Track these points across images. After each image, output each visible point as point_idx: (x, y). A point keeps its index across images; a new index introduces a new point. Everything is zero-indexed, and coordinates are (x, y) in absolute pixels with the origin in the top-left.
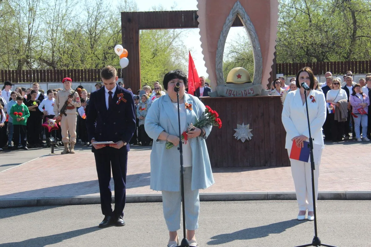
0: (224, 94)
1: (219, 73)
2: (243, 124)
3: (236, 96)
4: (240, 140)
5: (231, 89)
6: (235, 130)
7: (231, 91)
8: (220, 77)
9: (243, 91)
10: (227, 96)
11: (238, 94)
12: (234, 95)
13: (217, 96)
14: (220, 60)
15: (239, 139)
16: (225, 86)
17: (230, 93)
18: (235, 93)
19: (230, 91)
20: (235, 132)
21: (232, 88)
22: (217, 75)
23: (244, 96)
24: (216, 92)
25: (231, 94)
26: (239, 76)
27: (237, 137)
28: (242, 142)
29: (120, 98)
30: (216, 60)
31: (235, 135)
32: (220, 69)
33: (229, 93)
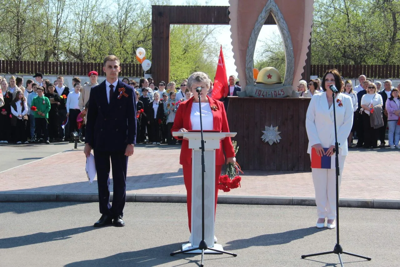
0: (254, 94)
1: (249, 73)
2: (272, 126)
3: (265, 97)
4: (268, 142)
5: (260, 89)
6: (263, 132)
7: (261, 91)
8: (250, 76)
9: (273, 92)
10: (257, 96)
11: (267, 95)
12: (264, 96)
13: (246, 96)
14: (250, 59)
15: (266, 141)
16: (255, 86)
17: (259, 93)
18: (265, 94)
19: (260, 92)
20: (263, 134)
21: (261, 88)
22: (247, 74)
23: (274, 97)
24: (245, 91)
25: (260, 94)
26: (269, 77)
27: (265, 140)
28: (270, 145)
29: (121, 92)
30: (247, 59)
31: (262, 137)
32: (250, 69)
33: (258, 94)
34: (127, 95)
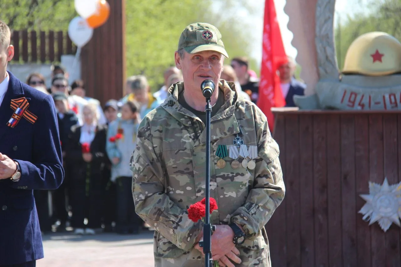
0: (337, 103)
1: (325, 48)
2: (386, 183)
3: (367, 109)
4: (376, 224)
5: (354, 89)
6: (365, 197)
7: (356, 95)
8: (327, 58)
9: (387, 97)
10: (345, 107)
11: (372, 103)
12: (363, 106)
13: (318, 106)
14: (327, 15)
15: (372, 221)
16: (340, 81)
17: (352, 99)
18: (366, 101)
19: (353, 96)
20: (364, 202)
21: (356, 85)
22: (319, 51)
23: (389, 108)
24: (316, 96)
25: (353, 103)
26: (377, 57)
27: (368, 217)
28: (383, 231)
29: (18, 110)
30: (318, 13)
31: (363, 211)
32: (327, 38)
33: (350, 101)
34: (32, 118)
